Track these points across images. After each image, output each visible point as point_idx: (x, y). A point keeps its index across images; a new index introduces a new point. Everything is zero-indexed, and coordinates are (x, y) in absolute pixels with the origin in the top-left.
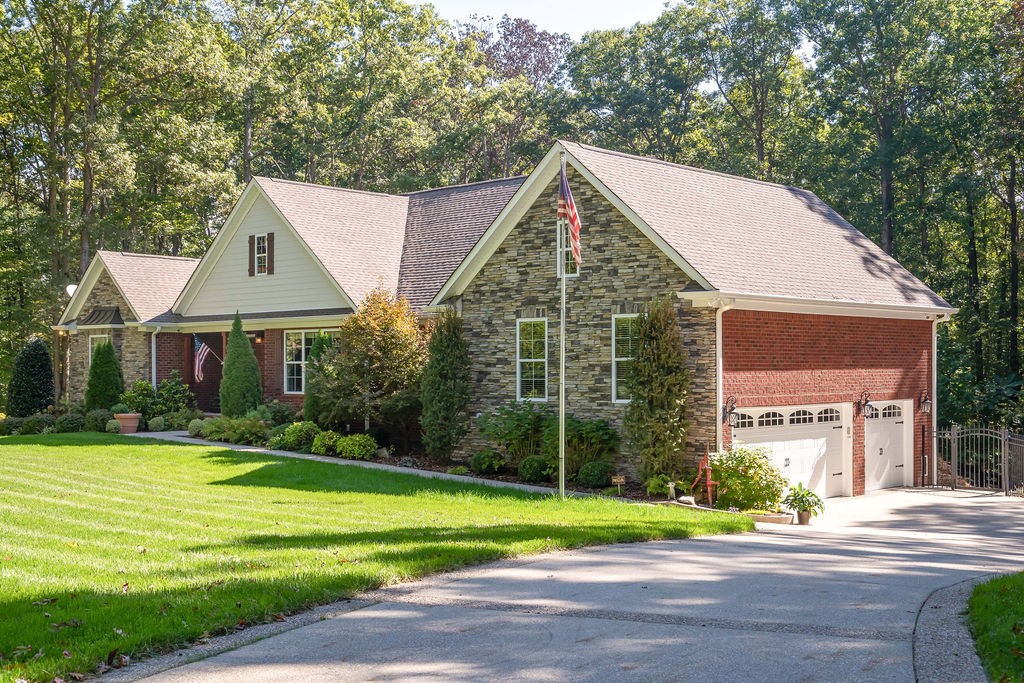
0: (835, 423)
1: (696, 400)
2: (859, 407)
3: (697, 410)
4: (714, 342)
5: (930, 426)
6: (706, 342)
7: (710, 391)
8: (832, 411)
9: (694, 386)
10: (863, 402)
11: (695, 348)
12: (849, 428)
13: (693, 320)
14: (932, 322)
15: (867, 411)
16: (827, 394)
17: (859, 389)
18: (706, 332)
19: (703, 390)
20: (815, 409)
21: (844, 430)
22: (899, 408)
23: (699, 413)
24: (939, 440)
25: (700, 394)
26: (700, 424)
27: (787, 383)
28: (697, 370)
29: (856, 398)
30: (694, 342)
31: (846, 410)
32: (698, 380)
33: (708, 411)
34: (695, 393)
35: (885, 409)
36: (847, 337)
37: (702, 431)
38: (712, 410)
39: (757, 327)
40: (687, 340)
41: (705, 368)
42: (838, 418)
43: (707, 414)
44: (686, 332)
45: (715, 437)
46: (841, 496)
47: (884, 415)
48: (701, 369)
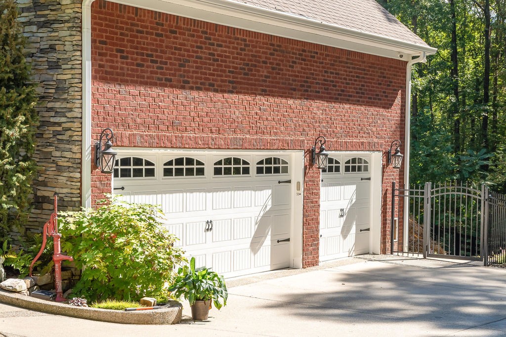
0: (281, 176)
1: (56, 134)
2: (312, 156)
3: (57, 149)
4: (79, 47)
5: (402, 185)
6: (68, 47)
7: (73, 120)
8: (276, 160)
9: (53, 114)
10: (317, 151)
11: (53, 56)
12: (298, 183)
13: (52, 15)
14: (407, 62)
15: (322, 162)
16: (267, 137)
17: (312, 134)
18: (68, 33)
19: (63, 119)
20: (253, 157)
21: (293, 185)
22: (366, 162)
23: (58, 154)
24: (411, 199)
25: (59, 124)
26: (59, 169)
27: (206, 119)
28: (57, 89)
29: (308, 145)
30: (52, 48)
31: (296, 160)
32: (57, 105)
33: (70, 150)
34: (55, 124)
35: (348, 162)
36: (297, 68)
37: (62, 179)
38: (75, 149)
39: (157, 35)
40: (44, 45)
41: (67, 85)
42: (285, 170)
43: (68, 154)
44: (44, 33)
45: (80, 189)
46: (288, 268)
47: (347, 169)
48: (61, 88)
